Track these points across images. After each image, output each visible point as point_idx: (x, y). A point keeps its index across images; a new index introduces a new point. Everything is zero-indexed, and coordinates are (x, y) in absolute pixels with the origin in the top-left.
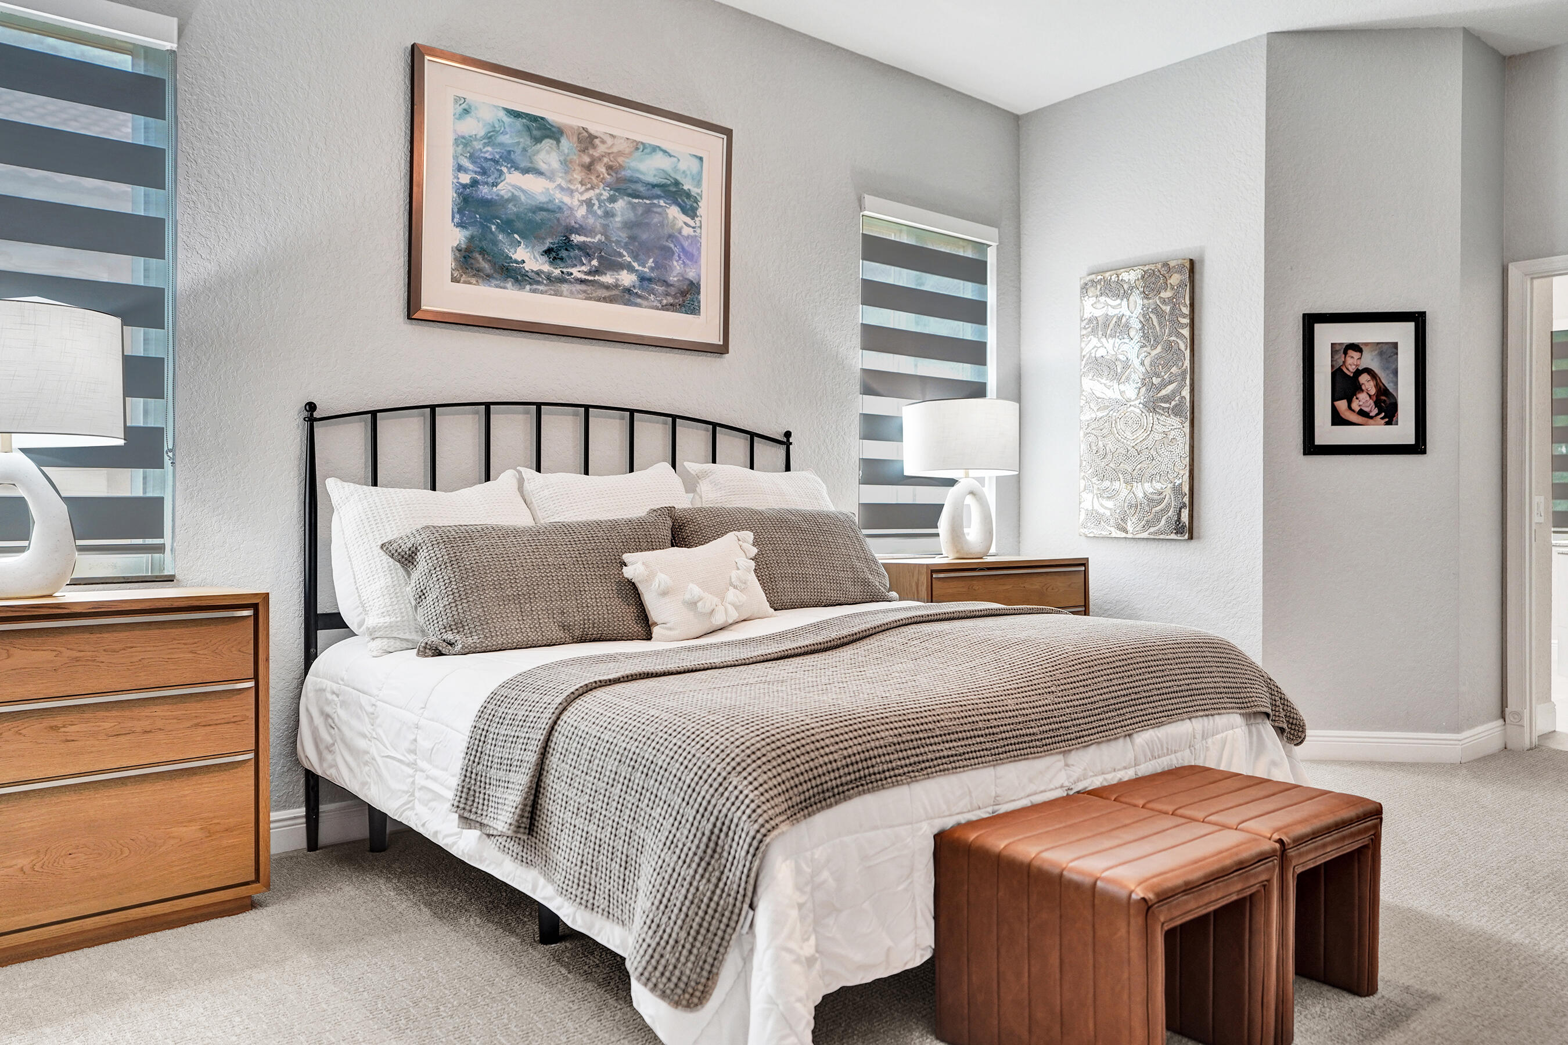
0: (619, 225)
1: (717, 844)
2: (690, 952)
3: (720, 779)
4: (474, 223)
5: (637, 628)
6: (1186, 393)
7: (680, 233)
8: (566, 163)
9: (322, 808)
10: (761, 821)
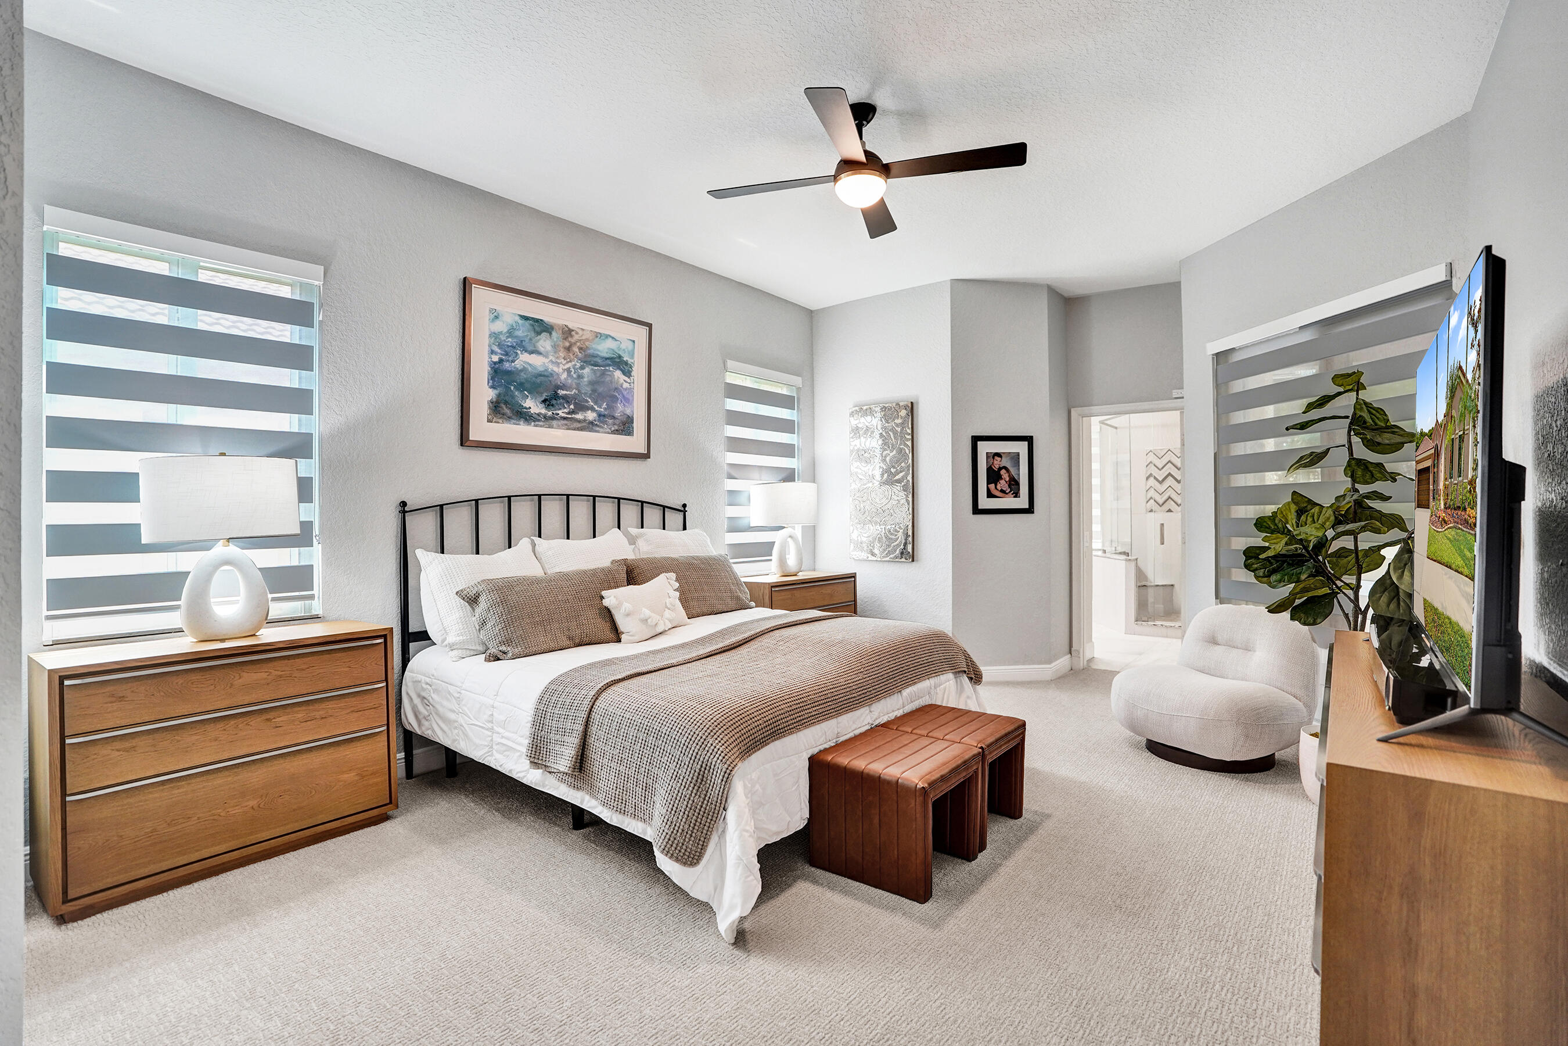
0: (586, 383)
1: (703, 776)
2: (691, 836)
3: (702, 740)
4: (498, 386)
5: (612, 636)
6: (910, 478)
7: (622, 386)
8: (555, 347)
9: (415, 752)
10: (728, 763)
